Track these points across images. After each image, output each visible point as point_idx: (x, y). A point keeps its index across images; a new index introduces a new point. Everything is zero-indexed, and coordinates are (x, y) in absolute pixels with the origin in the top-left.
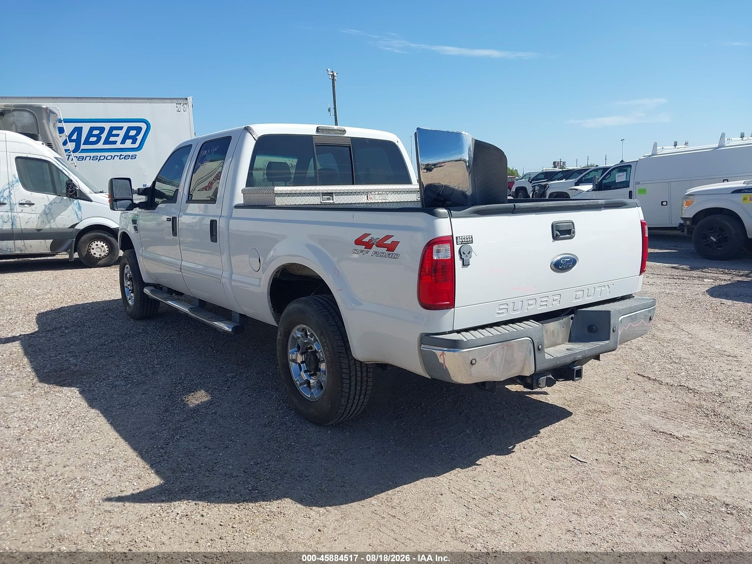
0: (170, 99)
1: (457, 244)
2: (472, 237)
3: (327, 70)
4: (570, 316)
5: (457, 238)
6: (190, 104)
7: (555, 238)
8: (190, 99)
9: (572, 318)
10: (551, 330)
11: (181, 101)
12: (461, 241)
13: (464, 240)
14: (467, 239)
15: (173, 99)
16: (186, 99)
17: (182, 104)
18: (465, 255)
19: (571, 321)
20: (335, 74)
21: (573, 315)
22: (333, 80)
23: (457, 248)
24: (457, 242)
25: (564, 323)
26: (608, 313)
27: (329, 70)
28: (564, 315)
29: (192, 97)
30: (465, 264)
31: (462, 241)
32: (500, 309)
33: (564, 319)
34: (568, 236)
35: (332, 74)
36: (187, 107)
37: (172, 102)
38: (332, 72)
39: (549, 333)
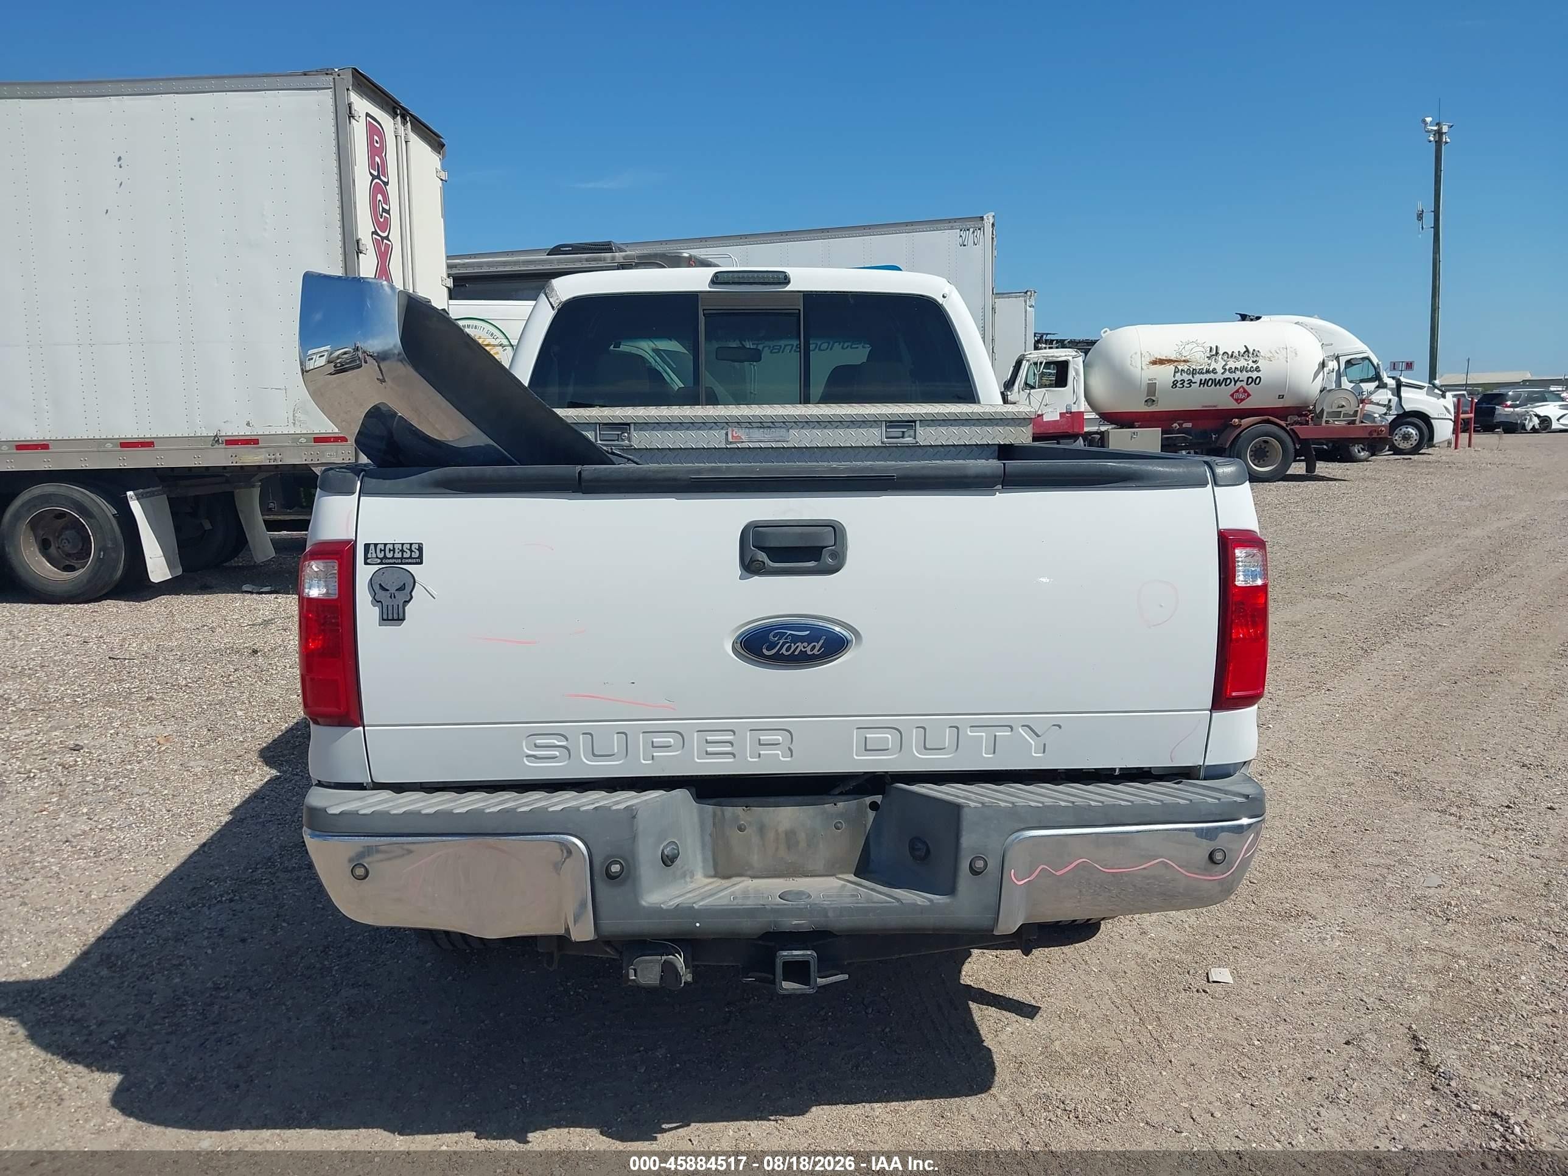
0: (949, 221)
1: (366, 563)
2: (420, 549)
3: (1424, 121)
4: (868, 800)
5: (367, 547)
6: (988, 229)
7: (750, 567)
8: (989, 219)
9: (874, 806)
10: (781, 829)
11: (968, 224)
12: (381, 555)
13: (390, 555)
14: (402, 551)
15: (955, 220)
16: (982, 218)
17: (971, 230)
18: (388, 594)
19: (871, 815)
20: (1445, 129)
21: (878, 798)
22: (1439, 143)
23: (364, 573)
24: (366, 558)
25: (841, 815)
26: (955, 810)
27: (1429, 120)
28: (841, 794)
29: (993, 214)
30: (393, 616)
31: (385, 557)
32: (536, 746)
33: (840, 805)
34: (812, 564)
35: (1435, 128)
36: (982, 236)
37: (952, 228)
38: (1438, 124)
39: (771, 835)
